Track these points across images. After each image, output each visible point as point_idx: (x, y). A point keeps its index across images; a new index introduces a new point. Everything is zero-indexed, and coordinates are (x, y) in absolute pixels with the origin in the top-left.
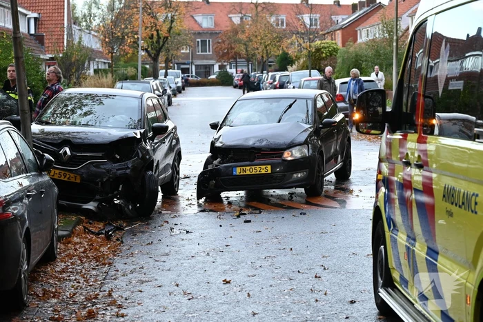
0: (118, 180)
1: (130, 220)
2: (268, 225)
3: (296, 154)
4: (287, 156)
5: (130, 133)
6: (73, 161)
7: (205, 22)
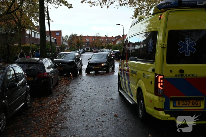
0: (70, 69)
3: (104, 64)
5: (73, 61)
6: (62, 66)
7: (88, 40)
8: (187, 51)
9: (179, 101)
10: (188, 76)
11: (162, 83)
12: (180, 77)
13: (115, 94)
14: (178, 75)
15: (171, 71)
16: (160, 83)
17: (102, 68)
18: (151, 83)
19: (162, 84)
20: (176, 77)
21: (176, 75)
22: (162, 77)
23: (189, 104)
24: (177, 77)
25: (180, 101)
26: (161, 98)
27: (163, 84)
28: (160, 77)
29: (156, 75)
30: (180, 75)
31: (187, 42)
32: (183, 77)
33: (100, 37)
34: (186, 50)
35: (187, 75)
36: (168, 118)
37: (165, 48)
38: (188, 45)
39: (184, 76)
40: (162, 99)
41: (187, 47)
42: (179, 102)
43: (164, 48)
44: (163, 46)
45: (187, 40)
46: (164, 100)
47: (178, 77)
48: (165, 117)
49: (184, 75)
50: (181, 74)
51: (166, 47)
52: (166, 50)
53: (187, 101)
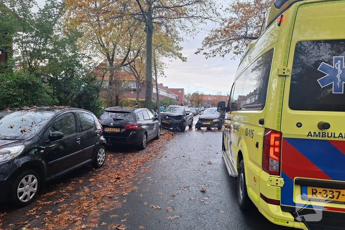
0: (178, 124)
1: (179, 132)
2: (209, 134)
3: (216, 120)
4: (214, 121)
5: (181, 114)
6: (169, 119)
7: (210, 99)
8: (338, 84)
9: (314, 188)
10: (339, 136)
11: (277, 147)
12: (318, 138)
13: (217, 156)
14: (315, 133)
15: (299, 125)
16: (274, 146)
17: (213, 125)
18: (257, 146)
19: (277, 150)
20: (310, 137)
21: (310, 132)
22: (278, 136)
23: (337, 198)
24: (313, 138)
25: (317, 189)
26: (274, 178)
27: (280, 150)
28: (273, 136)
29: (267, 130)
30: (319, 133)
31: (339, 66)
32: (326, 138)
33: (222, 96)
34: (336, 81)
35: (337, 135)
36: (288, 223)
37: (288, 76)
38: (340, 72)
39: (328, 136)
40: (277, 180)
41: (338, 76)
42: (315, 191)
43: (285, 76)
44: (284, 73)
45: (339, 61)
46: (281, 182)
47: (315, 138)
48: (282, 219)
49: (330, 135)
50: (321, 131)
51: (289, 74)
52: (288, 81)
53: (334, 190)
